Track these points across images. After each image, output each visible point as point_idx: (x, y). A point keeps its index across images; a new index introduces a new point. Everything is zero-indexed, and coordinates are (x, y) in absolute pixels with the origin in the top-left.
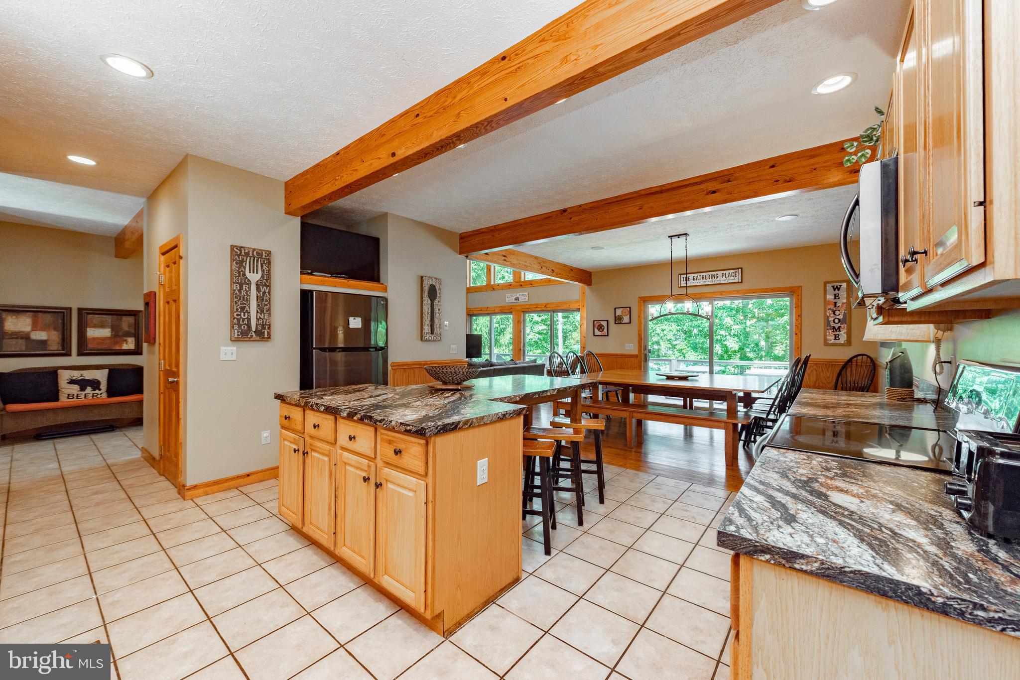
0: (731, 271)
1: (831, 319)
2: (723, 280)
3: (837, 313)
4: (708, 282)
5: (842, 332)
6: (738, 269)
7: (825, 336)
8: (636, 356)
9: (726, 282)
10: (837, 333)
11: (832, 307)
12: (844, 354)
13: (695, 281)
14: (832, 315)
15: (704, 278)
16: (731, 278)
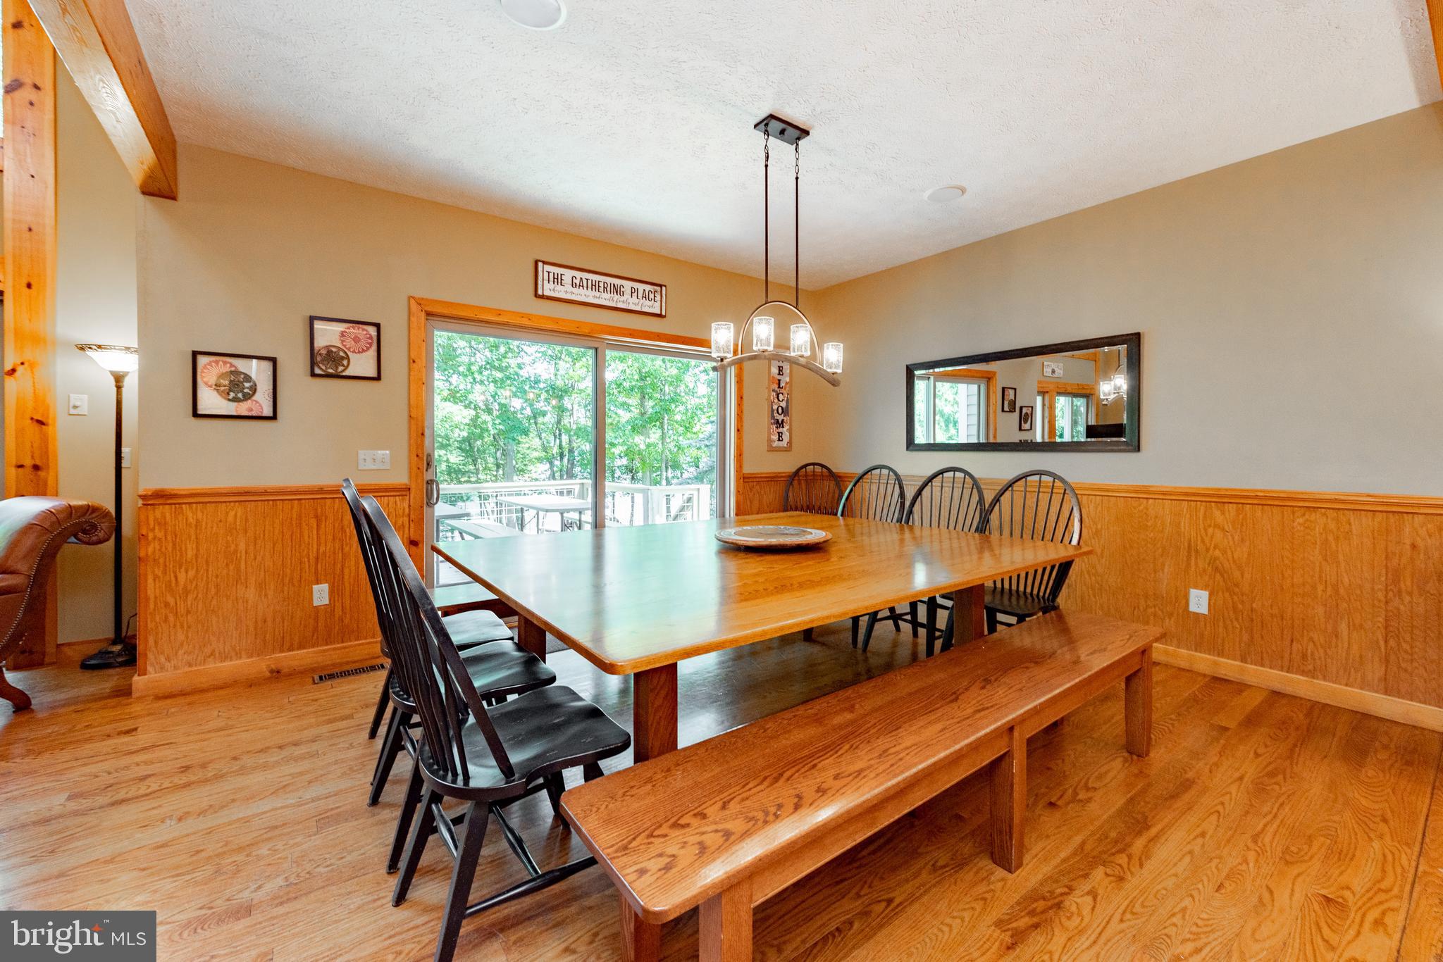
0: (648, 288)
1: (775, 407)
2: (633, 303)
3: (781, 397)
4: (605, 299)
5: (785, 429)
6: (661, 286)
7: (769, 434)
8: (404, 491)
9: (638, 308)
10: (781, 430)
11: (775, 386)
12: (786, 465)
13: (574, 290)
14: (776, 400)
15: (595, 286)
16: (648, 303)
